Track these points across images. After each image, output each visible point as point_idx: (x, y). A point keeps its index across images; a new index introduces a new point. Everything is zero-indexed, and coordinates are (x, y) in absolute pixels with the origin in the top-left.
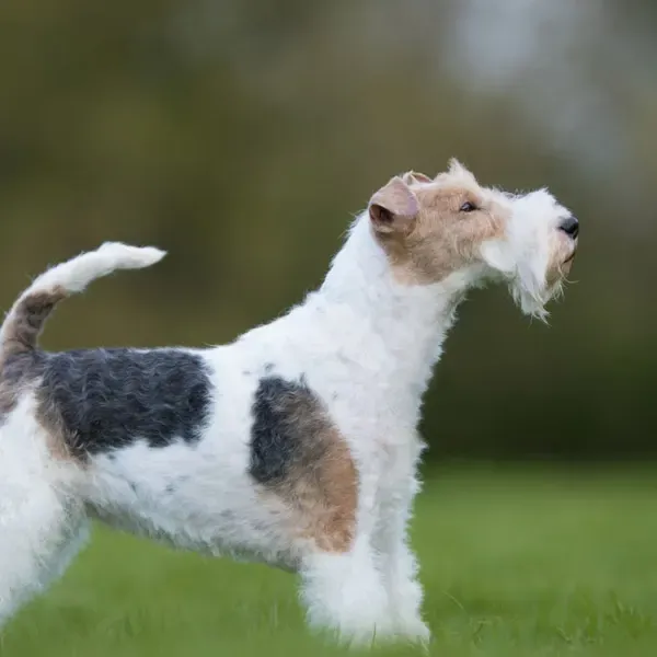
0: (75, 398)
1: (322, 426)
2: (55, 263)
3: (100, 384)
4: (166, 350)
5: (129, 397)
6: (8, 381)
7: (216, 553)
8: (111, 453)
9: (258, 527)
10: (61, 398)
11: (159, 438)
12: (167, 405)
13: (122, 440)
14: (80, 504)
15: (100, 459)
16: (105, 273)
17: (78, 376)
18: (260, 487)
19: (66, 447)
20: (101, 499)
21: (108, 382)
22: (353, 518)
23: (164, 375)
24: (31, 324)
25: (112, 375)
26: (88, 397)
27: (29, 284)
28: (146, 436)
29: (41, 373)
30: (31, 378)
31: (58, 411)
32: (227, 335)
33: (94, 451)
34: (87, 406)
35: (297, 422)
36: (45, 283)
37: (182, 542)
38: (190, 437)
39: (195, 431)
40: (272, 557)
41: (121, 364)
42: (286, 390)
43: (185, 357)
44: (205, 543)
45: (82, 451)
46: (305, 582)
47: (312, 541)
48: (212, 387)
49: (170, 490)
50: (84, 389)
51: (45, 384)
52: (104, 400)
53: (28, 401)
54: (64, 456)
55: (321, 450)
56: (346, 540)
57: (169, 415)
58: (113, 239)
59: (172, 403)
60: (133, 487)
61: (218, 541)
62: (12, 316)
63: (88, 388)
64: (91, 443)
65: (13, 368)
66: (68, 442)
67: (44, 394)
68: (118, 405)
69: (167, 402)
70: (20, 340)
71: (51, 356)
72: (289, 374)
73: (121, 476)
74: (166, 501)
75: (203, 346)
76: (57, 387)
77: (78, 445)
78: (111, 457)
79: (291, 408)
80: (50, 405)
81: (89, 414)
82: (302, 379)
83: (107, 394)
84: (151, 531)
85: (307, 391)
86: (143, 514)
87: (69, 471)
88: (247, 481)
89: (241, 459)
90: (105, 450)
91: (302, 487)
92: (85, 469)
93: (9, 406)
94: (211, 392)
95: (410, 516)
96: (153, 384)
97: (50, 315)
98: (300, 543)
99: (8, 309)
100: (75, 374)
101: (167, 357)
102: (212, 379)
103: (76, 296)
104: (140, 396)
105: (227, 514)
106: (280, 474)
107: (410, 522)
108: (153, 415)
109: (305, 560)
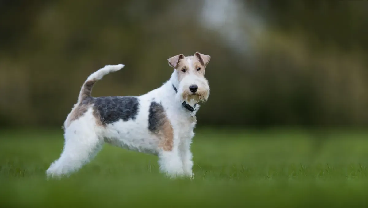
0: (104, 109)
1: (164, 116)
2: (93, 72)
3: (110, 105)
4: (128, 97)
5: (119, 108)
6: (84, 104)
7: (140, 151)
8: (113, 124)
9: (151, 143)
10: (100, 109)
11: (125, 119)
12: (128, 110)
13: (116, 120)
14: (103, 139)
15: (110, 125)
16: (107, 74)
17: (105, 103)
18: (150, 132)
19: (101, 122)
20: (109, 136)
21: (113, 105)
22: (173, 142)
23: (127, 102)
24: (89, 89)
25: (114, 103)
26: (108, 109)
27: (86, 79)
28: (122, 118)
29: (94, 103)
30: (91, 104)
31: (99, 113)
32: (145, 92)
33: (108, 123)
34: (107, 111)
35: (158, 114)
36: (91, 78)
37: (131, 148)
38: (133, 118)
39: (134, 116)
40: (154, 152)
41: (116, 100)
42: (156, 105)
43: (133, 98)
44: (137, 148)
45: (105, 123)
46: (160, 159)
47: (162, 148)
48: (139, 104)
49: (128, 133)
50: (106, 106)
51: (95, 105)
52: (111, 109)
53: (90, 110)
54: (100, 125)
55: (164, 122)
56: (171, 148)
57: (128, 112)
58: (108, 64)
59: (129, 109)
60: (118, 132)
61: (140, 147)
62: (83, 88)
63: (107, 106)
64: (107, 121)
65: (86, 101)
66: (101, 121)
67: (95, 108)
68: (115, 110)
69: (128, 108)
70: (86, 94)
71: (96, 98)
72: (158, 101)
73: (115, 130)
74: (127, 136)
75: (138, 95)
76: (99, 106)
77: (104, 121)
78: (113, 125)
79: (158, 110)
80: (97, 111)
81: (107, 113)
82: (161, 103)
83: (113, 107)
84: (123, 145)
85: (161, 106)
86: (121, 140)
87: (101, 129)
88: (147, 130)
89: (146, 124)
90: (111, 123)
91: (160, 133)
92: (105, 128)
93: (85, 111)
94: (139, 106)
95: (191, 143)
96: (125, 104)
97: (93, 86)
98: (158, 148)
99: (82, 86)
100: (104, 103)
101: (129, 98)
102: (140, 102)
103: (100, 81)
104: (121, 107)
105: (143, 140)
106: (155, 129)
107: (191, 144)
108: (124, 112)
109: (160, 153)
